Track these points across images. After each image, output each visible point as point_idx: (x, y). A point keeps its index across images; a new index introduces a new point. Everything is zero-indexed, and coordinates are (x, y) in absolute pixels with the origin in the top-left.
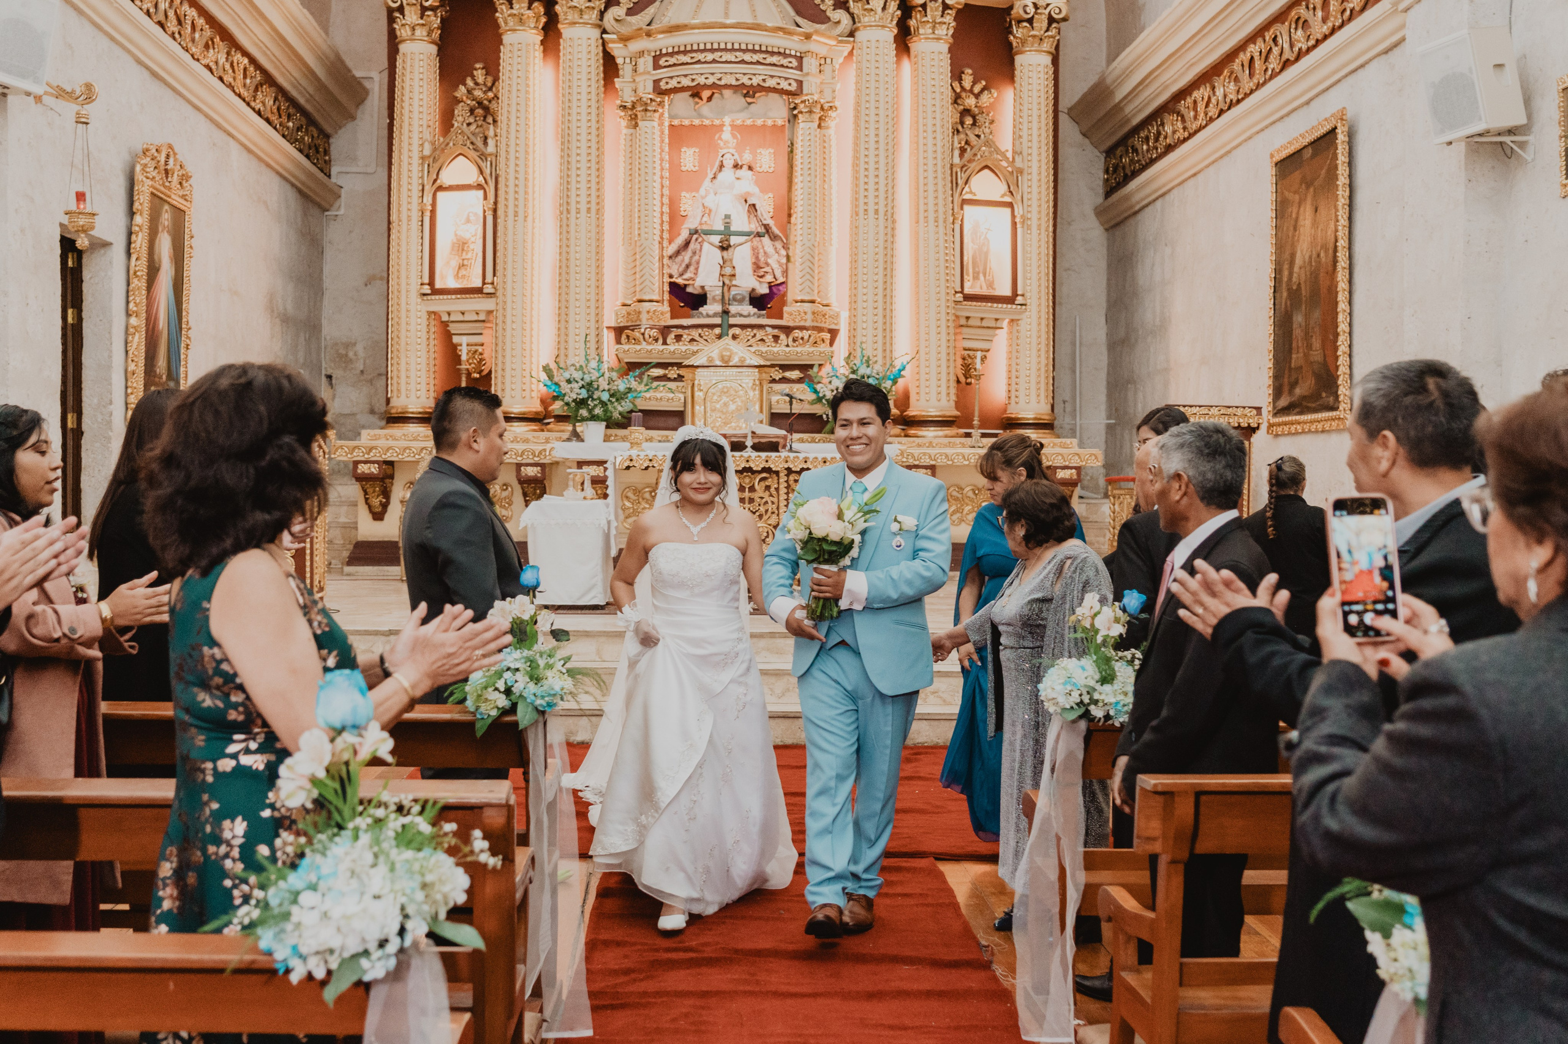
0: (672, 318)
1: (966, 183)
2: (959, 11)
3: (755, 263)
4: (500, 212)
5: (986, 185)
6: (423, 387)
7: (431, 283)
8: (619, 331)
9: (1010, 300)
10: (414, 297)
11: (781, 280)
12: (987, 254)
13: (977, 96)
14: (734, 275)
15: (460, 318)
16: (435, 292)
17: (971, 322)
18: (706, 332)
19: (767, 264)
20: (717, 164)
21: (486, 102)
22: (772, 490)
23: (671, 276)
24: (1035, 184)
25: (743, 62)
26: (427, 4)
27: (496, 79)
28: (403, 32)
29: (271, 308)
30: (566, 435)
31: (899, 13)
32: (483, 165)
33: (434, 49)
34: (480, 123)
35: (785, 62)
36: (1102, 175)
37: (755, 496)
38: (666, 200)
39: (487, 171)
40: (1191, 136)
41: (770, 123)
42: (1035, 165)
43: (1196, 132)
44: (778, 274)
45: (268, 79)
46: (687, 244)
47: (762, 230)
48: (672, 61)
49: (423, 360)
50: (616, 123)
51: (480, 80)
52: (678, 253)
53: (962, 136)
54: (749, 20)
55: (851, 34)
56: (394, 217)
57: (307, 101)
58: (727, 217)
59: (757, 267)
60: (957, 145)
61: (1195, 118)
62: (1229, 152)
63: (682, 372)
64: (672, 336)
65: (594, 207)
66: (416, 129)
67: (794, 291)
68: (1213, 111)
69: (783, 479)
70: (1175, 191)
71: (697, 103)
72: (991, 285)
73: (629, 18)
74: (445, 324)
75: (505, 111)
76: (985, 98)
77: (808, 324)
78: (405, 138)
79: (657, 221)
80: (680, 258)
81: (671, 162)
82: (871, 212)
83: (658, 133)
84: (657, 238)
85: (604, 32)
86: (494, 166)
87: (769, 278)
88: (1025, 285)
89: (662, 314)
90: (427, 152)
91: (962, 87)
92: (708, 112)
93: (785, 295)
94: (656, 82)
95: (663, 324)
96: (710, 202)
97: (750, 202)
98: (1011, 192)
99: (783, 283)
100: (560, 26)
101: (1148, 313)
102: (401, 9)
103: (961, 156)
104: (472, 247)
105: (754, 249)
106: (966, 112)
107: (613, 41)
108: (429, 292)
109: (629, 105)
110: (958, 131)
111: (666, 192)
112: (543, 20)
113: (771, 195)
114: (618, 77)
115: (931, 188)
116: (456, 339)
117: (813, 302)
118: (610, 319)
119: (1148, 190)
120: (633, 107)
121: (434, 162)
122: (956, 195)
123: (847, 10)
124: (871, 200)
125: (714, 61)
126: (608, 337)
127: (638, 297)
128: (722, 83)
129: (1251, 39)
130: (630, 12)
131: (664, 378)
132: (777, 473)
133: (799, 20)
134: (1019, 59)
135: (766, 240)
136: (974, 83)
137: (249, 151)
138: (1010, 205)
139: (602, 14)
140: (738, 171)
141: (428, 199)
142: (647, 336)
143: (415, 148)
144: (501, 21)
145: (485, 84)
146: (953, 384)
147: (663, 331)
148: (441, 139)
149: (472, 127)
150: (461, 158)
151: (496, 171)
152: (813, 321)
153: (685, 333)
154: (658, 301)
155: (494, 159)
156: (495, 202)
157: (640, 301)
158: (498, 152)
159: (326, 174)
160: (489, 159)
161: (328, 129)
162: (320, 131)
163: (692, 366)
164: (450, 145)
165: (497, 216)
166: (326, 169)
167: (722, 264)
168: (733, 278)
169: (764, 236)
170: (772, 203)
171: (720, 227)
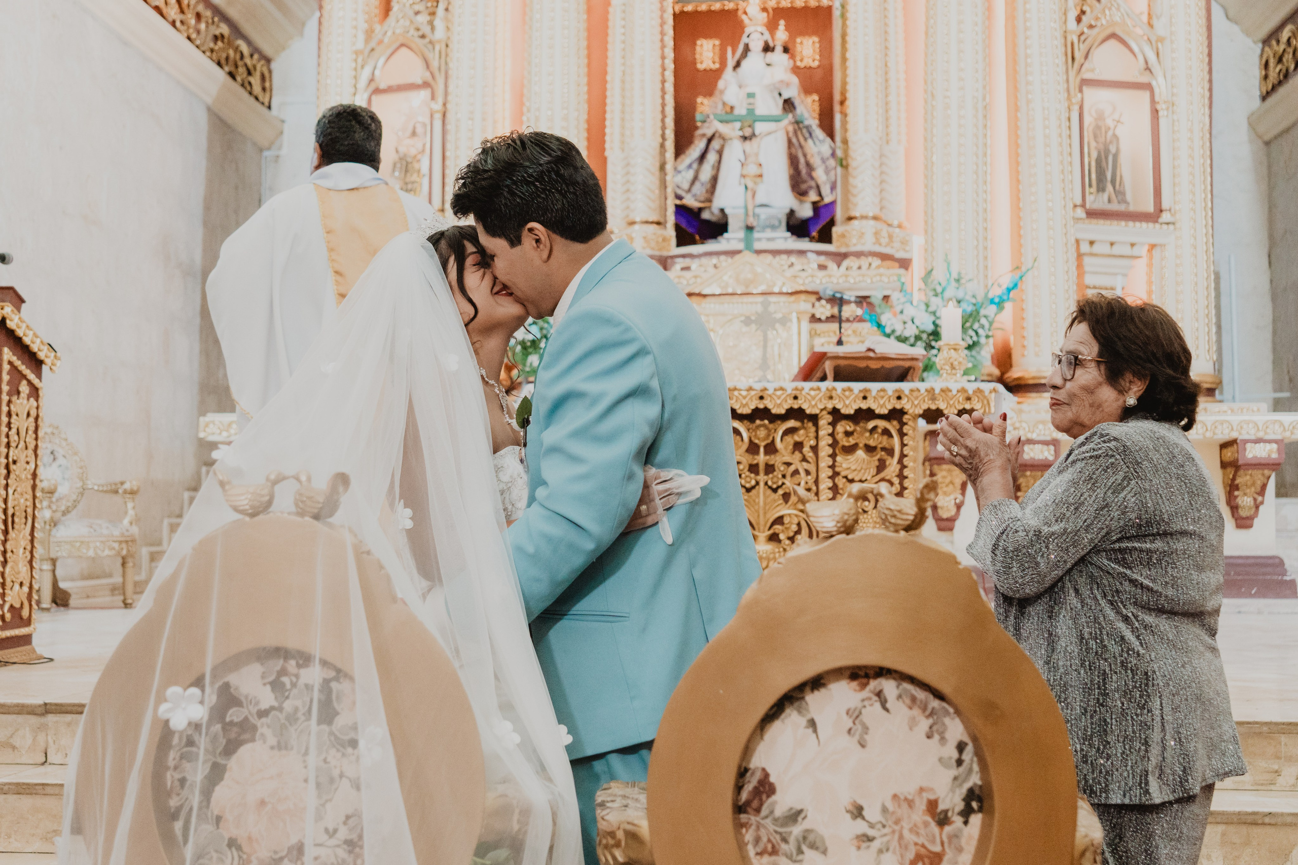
0: (679, 244)
1: (1086, 57)
3: (793, 176)
4: (450, 115)
5: (1113, 61)
9: (1152, 217)
11: (827, 200)
12: (1116, 156)
14: (761, 176)
17: (1096, 248)
18: (723, 259)
19: (812, 178)
20: (741, 49)
22: (806, 450)
23: (679, 197)
24: (1181, 55)
32: (430, 56)
34: (431, 10)
36: (1256, 72)
37: (777, 460)
39: (435, 64)
41: (813, 3)
42: (1181, 30)
46: (701, 155)
58: (751, 95)
59: (796, 181)
60: (1072, 6)
64: (678, 267)
66: (348, 15)
67: (847, 207)
69: (825, 429)
72: (1122, 198)
77: (866, 249)
78: (335, 28)
79: (656, 116)
80: (692, 173)
83: (657, 5)
84: (657, 139)
86: (445, 56)
87: (813, 196)
88: (1172, 196)
89: (664, 240)
90: (361, 43)
95: (665, 253)
97: (786, 96)
98: (1148, 69)
99: (833, 203)
103: (1079, 20)
104: (416, 166)
111: (671, 89)
113: (816, 97)
115: (1037, 60)
117: (875, 218)
121: (370, 56)
122: (1074, 74)
127: (631, 218)
132: (814, 418)
135: (808, 146)
138: (1148, 87)
140: (769, 54)
143: (345, 40)
147: (665, 263)
148: (378, 28)
149: (417, 7)
150: (404, 50)
151: (446, 63)
152: (874, 244)
153: (694, 264)
154: (658, 223)
155: (444, 46)
156: (444, 105)
157: (632, 223)
158: (449, 38)
159: (263, 104)
160: (437, 48)
161: (268, 50)
162: (255, 50)
163: (699, 295)
164: (389, 33)
165: (446, 122)
166: (264, 98)
167: (743, 159)
168: (758, 180)
169: (806, 139)
170: (816, 107)
171: (741, 111)
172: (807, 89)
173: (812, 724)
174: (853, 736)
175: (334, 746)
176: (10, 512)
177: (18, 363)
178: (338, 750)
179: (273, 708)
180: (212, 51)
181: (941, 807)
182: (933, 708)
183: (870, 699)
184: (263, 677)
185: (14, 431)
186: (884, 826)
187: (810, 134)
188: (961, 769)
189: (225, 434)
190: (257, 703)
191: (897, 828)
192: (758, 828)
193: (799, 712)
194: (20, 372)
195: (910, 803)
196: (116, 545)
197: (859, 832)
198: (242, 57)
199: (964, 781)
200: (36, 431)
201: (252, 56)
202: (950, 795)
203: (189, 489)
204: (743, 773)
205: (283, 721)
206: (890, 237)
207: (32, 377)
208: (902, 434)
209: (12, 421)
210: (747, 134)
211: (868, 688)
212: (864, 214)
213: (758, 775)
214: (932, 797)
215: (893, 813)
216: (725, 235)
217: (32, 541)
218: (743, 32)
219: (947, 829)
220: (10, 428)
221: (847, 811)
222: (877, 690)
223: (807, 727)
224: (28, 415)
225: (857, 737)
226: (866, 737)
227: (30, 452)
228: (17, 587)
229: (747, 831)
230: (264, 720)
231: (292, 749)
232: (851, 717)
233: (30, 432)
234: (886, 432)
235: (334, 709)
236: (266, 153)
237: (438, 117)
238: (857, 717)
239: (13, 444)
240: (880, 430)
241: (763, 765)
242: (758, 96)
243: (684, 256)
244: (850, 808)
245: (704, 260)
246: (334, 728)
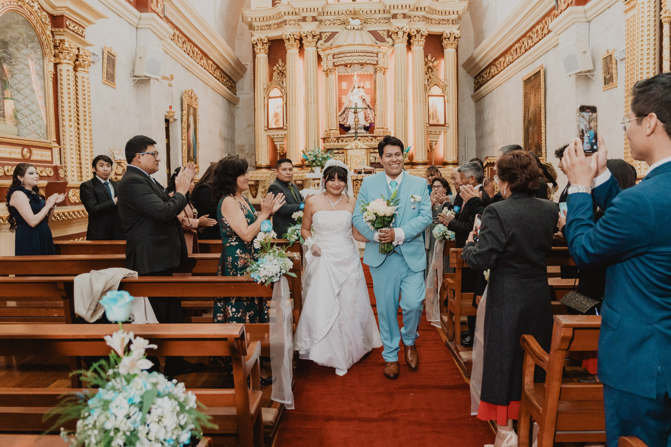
0: (340, 134)
1: (429, 90)
2: (426, 37)
4: (288, 104)
5: (436, 90)
6: (266, 158)
7: (268, 127)
8: (324, 139)
9: (444, 125)
10: (263, 131)
11: (373, 122)
12: (436, 112)
13: (433, 62)
15: (277, 137)
16: (269, 129)
17: (432, 133)
18: (350, 138)
19: (369, 117)
20: (353, 87)
21: (282, 71)
23: (340, 122)
24: (451, 89)
25: (360, 56)
26: (264, 42)
27: (285, 64)
28: (257, 51)
29: (221, 136)
30: (309, 171)
31: (407, 38)
32: (282, 90)
33: (266, 56)
34: (281, 77)
35: (372, 55)
36: (473, 85)
38: (337, 99)
39: (283, 92)
40: (499, 73)
41: (369, 73)
42: (451, 83)
43: (501, 71)
44: (372, 120)
45: (218, 67)
46: (344, 112)
47: (367, 107)
48: (338, 56)
49: (266, 150)
50: (322, 76)
51: (281, 64)
52: (341, 114)
53: (428, 75)
54: (361, 43)
55: (393, 45)
56: (256, 107)
57: (229, 73)
58: (356, 103)
59: (366, 118)
60: (426, 78)
61: (500, 67)
62: (510, 78)
63: (343, 151)
64: (340, 140)
65: (316, 102)
66: (262, 80)
67: (377, 125)
68: (505, 65)
70: (495, 90)
71: (346, 69)
72: (438, 121)
73: (325, 44)
74: (272, 139)
75: (288, 74)
76: (435, 63)
77: (381, 135)
78: (259, 83)
79: (335, 105)
80: (342, 116)
81: (339, 87)
82: (400, 100)
83: (334, 78)
84: (335, 110)
85: (318, 48)
86: (286, 90)
87: (369, 121)
88: (448, 121)
89: (337, 133)
90: (265, 87)
91: (428, 60)
92: (349, 71)
93: (374, 126)
94: (334, 63)
95: (338, 136)
96: (351, 99)
97: (363, 98)
98: (443, 92)
100: (304, 47)
101: (488, 128)
102: (256, 44)
103: (428, 81)
104: (280, 115)
105: (365, 112)
106: (429, 67)
107: (320, 51)
108: (267, 129)
109: (325, 70)
110: (427, 74)
111: (337, 96)
112: (299, 45)
114: (322, 62)
115: (418, 92)
116: (275, 143)
117: (383, 128)
118: (322, 136)
119: (487, 90)
120: (327, 71)
121: (268, 90)
122: (426, 94)
123: (392, 38)
124: (400, 97)
125: (351, 56)
126: (321, 141)
127: (330, 128)
128: (354, 62)
129: (516, 42)
130: (325, 42)
131: (338, 153)
133: (377, 42)
134: (445, 50)
135: (368, 109)
136: (432, 58)
137: (213, 89)
138: (444, 96)
139: (317, 43)
140: (359, 89)
141: (266, 101)
142: (333, 140)
143: (262, 86)
144: (286, 46)
145: (282, 66)
146: (426, 152)
147: (338, 139)
148: (270, 83)
150: (276, 88)
151: (286, 92)
153: (344, 139)
154: (336, 129)
156: (286, 102)
157: (330, 130)
158: (286, 86)
159: (234, 94)
160: (284, 88)
162: (234, 82)
164: (272, 85)
165: (287, 106)
167: (355, 118)
168: (358, 120)
170: (370, 98)
171: (354, 106)
172: (367, 94)
180: (226, 85)
187: (369, 107)
212: (380, 127)
236: (235, 106)
243: (342, 137)
245: (346, 138)
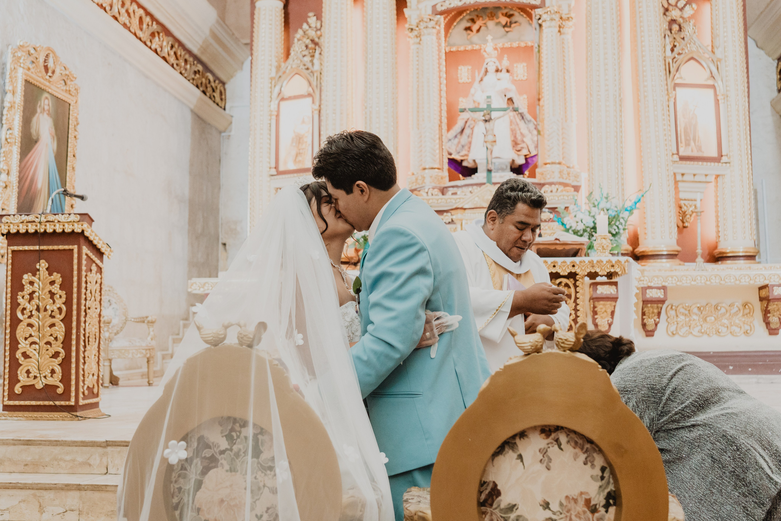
0: (450, 180)
1: (677, 71)
3: (513, 141)
4: (323, 111)
5: (692, 72)
7: (277, 167)
9: (717, 160)
10: (265, 178)
11: (533, 153)
12: (695, 126)
13: (681, 10)
14: (495, 141)
16: (279, 173)
17: (685, 178)
20: (483, 70)
21: (316, 40)
23: (450, 154)
24: (731, 68)
27: (321, 19)
32: (311, 79)
33: (279, 4)
34: (312, 54)
38: (444, 95)
39: (314, 83)
41: (523, 45)
42: (731, 54)
44: (531, 149)
46: (462, 130)
50: (406, 43)
51: (313, 25)
52: (455, 136)
53: (672, 38)
59: (515, 143)
60: (668, 44)
64: (450, 193)
66: (267, 58)
67: (544, 157)
71: (469, 34)
72: (700, 148)
75: (327, 43)
76: (688, 11)
77: (554, 180)
78: (259, 66)
79: (437, 108)
80: (456, 141)
86: (320, 79)
87: (525, 152)
88: (728, 148)
89: (442, 178)
90: (273, 73)
91: (670, 5)
92: (476, 42)
94: (434, 7)
95: (443, 185)
97: (508, 96)
98: (712, 77)
99: (535, 156)
103: (672, 51)
104: (305, 139)
105: (513, 131)
106: (673, 21)
108: (275, 173)
109: (415, 28)
110: (668, 35)
113: (525, 96)
114: (406, 7)
115: (649, 73)
117: (560, 163)
120: (419, 29)
121: (279, 79)
122: (670, 80)
127: (423, 166)
135: (522, 124)
138: (714, 87)
140: (499, 73)
141: (274, 106)
142: (430, 194)
143: (265, 71)
145: (316, 27)
147: (443, 191)
148: (283, 65)
149: (304, 53)
150: (297, 76)
151: (320, 83)
152: (560, 178)
153: (459, 191)
154: (439, 169)
155: (319, 74)
156: (320, 106)
157: (425, 169)
158: (322, 69)
159: (221, 107)
160: (315, 75)
161: (223, 77)
162: (216, 78)
163: (462, 208)
164: (289, 68)
165: (321, 115)
166: (222, 104)
167: (485, 133)
168: (494, 144)
169: (520, 120)
170: (526, 102)
171: (483, 106)
173: (520, 457)
174: (543, 463)
175: (260, 470)
176: (87, 335)
177: (90, 254)
178: (262, 472)
179: (227, 450)
180: (193, 79)
181: (593, 503)
182: (587, 448)
183: (552, 443)
184: (222, 433)
185: (88, 291)
186: (561, 514)
187: (523, 118)
188: (604, 482)
189: (202, 289)
190: (219, 447)
191: (568, 514)
192: (491, 515)
193: (513, 450)
194: (92, 259)
195: (575, 501)
196: (144, 351)
197: (548, 517)
198: (210, 82)
199: (605, 488)
200: (100, 291)
201: (215, 81)
202: (598, 496)
203: (183, 319)
204: (483, 484)
205: (232, 456)
206: (568, 174)
207: (98, 261)
208: (576, 286)
209: (88, 286)
210: (487, 119)
211: (550, 438)
212: (553, 161)
213: (491, 485)
214: (588, 497)
215: (566, 506)
216: (476, 174)
217: (99, 351)
218: (484, 62)
219: (596, 515)
220: (86, 290)
221: (541, 505)
222: (556, 438)
223: (517, 459)
224: (96, 282)
225: (545, 464)
226: (550, 464)
227: (98, 303)
228: (91, 376)
229: (485, 517)
230: (222, 456)
231: (237, 471)
232: (541, 453)
233: (98, 292)
234: (567, 285)
235: (260, 449)
236: (223, 134)
237: (316, 113)
238: (545, 453)
239: (88, 299)
240: (563, 284)
241: (494, 480)
242: (492, 98)
243: (453, 187)
244: (542, 503)
245: (464, 189)
246: (260, 460)
